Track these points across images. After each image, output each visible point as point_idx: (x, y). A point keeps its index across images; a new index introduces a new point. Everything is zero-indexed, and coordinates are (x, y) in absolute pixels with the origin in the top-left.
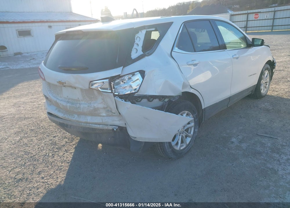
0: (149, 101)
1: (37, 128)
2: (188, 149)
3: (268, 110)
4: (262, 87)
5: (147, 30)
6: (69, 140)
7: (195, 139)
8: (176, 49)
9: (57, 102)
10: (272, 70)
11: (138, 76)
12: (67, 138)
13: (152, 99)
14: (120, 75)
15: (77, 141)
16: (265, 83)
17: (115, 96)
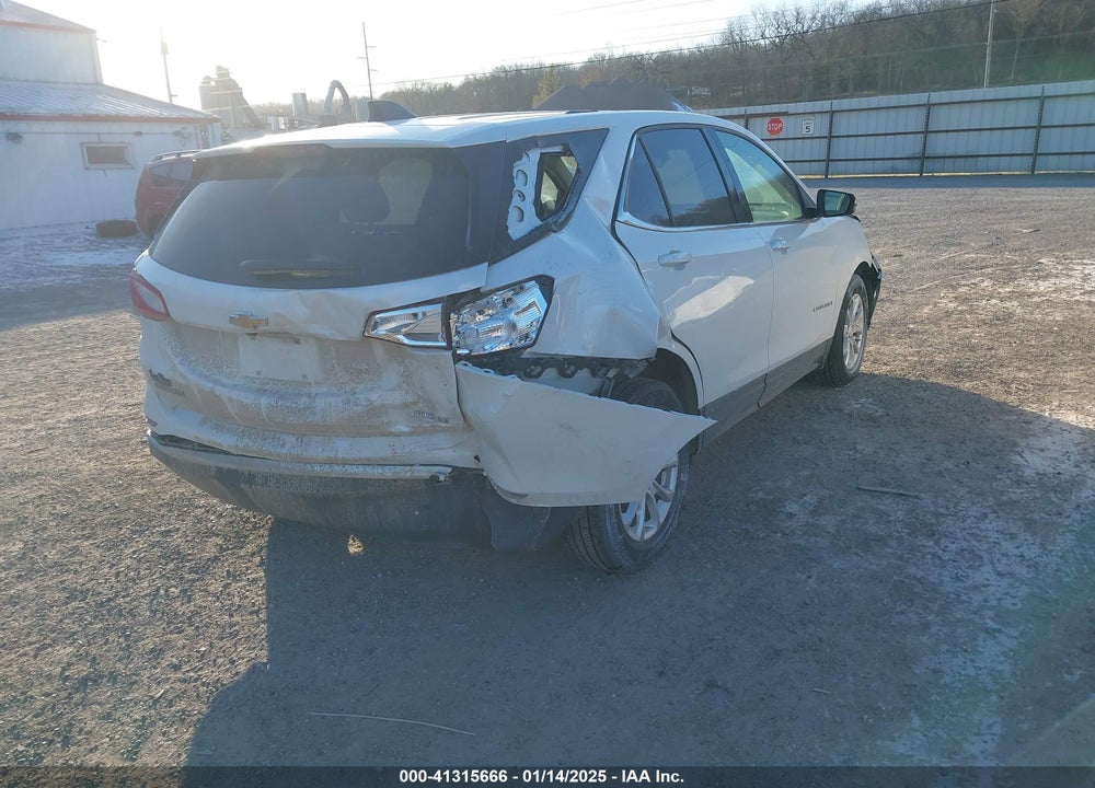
0: (563, 374)
1: (81, 509)
2: (664, 537)
3: (872, 419)
4: (847, 350)
5: (543, 151)
6: (229, 541)
7: (681, 507)
8: (625, 216)
9: (217, 393)
10: (870, 295)
11: (534, 295)
12: (217, 535)
13: (572, 368)
14: (479, 288)
15: (262, 542)
16: (855, 334)
17: (457, 358)
